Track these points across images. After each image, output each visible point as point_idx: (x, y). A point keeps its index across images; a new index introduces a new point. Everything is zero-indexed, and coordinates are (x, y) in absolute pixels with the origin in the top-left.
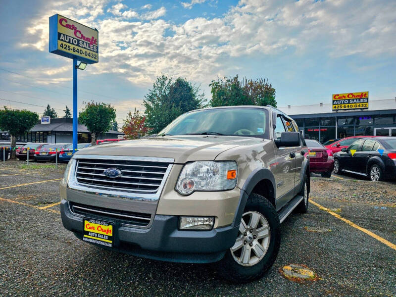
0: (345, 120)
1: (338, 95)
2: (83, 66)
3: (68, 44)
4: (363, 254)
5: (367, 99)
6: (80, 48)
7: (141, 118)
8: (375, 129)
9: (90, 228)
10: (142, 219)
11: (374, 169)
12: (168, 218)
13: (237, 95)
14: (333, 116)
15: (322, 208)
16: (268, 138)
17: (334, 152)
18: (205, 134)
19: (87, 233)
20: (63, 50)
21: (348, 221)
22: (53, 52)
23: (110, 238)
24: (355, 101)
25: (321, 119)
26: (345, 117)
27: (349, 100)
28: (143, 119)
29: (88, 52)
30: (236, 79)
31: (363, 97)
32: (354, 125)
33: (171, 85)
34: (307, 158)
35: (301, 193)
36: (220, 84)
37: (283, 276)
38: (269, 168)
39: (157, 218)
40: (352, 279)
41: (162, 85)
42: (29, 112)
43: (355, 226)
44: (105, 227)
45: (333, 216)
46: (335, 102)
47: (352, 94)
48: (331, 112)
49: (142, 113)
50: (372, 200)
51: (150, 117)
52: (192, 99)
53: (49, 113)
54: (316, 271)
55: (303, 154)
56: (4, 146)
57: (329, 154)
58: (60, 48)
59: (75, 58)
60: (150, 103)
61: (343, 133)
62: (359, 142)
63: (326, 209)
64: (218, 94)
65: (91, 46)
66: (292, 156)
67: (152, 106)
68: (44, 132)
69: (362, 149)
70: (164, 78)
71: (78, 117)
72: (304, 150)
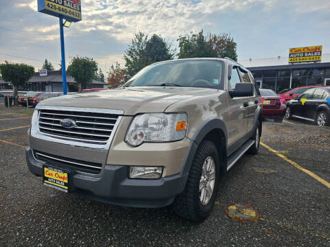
0: (299, 71)
1: (294, 49)
2: (68, 24)
3: (54, 4)
4: (303, 195)
5: (321, 52)
6: (64, 8)
7: (122, 70)
8: (326, 80)
9: (49, 174)
10: (94, 167)
11: (322, 115)
12: (118, 168)
13: (202, 48)
14: (289, 68)
15: (271, 150)
16: (223, 89)
17: (287, 100)
18: (164, 85)
19: (47, 179)
20: (50, 9)
21: (293, 163)
22: (41, 11)
23: (66, 184)
24: (310, 54)
25: (277, 70)
26: (299, 69)
27: (304, 53)
28: (124, 71)
29: (72, 11)
30: (201, 33)
31: (318, 50)
32: (307, 76)
33: (147, 41)
34: (261, 106)
35: (253, 138)
36: (187, 39)
37: (228, 216)
38: (221, 118)
39: (107, 168)
40: (291, 220)
41: (140, 41)
42: (26, 66)
43: (299, 167)
44: (62, 174)
45: (281, 158)
46: (292, 55)
47: (307, 48)
48: (287, 64)
49: (123, 66)
50: (317, 144)
51: (130, 69)
52: (166, 54)
53: (47, 67)
54: (258, 212)
55: (256, 102)
56: (8, 95)
57: (282, 103)
58: (47, 8)
59: (61, 17)
60: (129, 57)
61: (297, 84)
62: (310, 92)
63: (275, 151)
64: (185, 48)
65: (74, 5)
66: (246, 105)
67: (131, 60)
68: (42, 83)
69: (312, 97)
70: (142, 35)
71: (66, 69)
72: (257, 99)
